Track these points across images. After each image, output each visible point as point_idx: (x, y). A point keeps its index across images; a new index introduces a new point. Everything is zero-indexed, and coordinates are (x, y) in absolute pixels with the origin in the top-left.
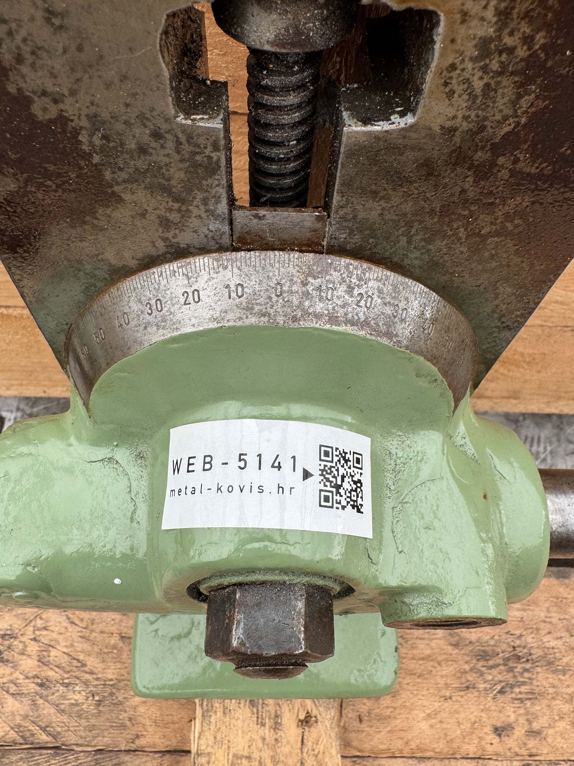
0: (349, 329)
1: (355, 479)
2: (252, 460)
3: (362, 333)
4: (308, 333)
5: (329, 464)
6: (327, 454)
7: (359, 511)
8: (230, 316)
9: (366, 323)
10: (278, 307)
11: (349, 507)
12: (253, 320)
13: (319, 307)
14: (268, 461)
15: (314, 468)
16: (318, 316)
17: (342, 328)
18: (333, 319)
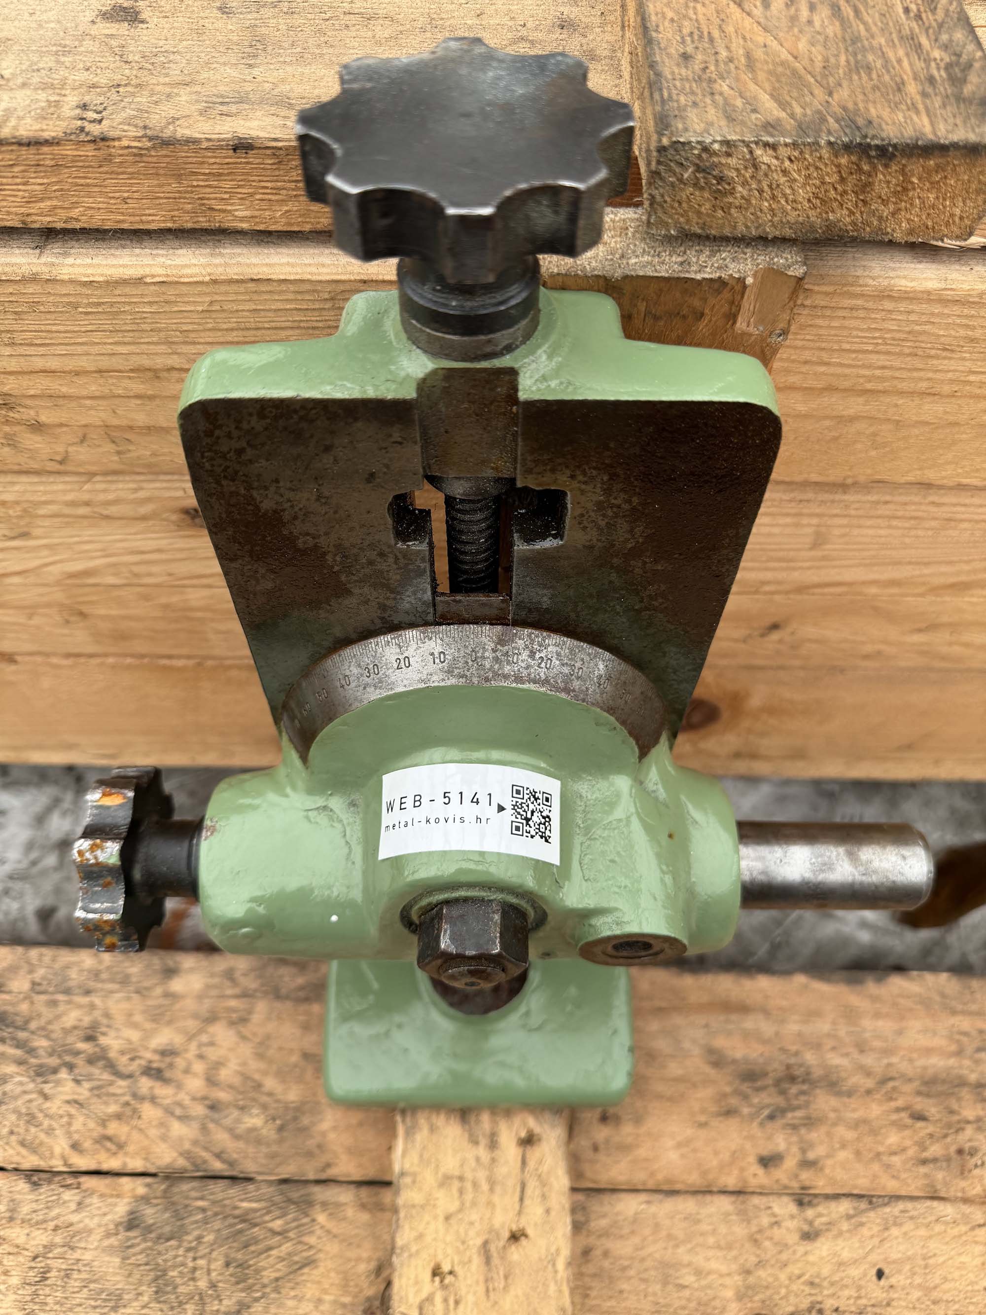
0: (532, 686)
1: (544, 814)
2: (455, 797)
3: (543, 689)
4: (499, 690)
5: (520, 801)
6: (518, 792)
7: (547, 841)
8: (435, 678)
9: (546, 682)
10: (473, 670)
11: (537, 837)
12: (453, 681)
13: (507, 669)
14: (467, 798)
15: (508, 804)
16: (506, 677)
17: (526, 686)
18: (518, 679)
